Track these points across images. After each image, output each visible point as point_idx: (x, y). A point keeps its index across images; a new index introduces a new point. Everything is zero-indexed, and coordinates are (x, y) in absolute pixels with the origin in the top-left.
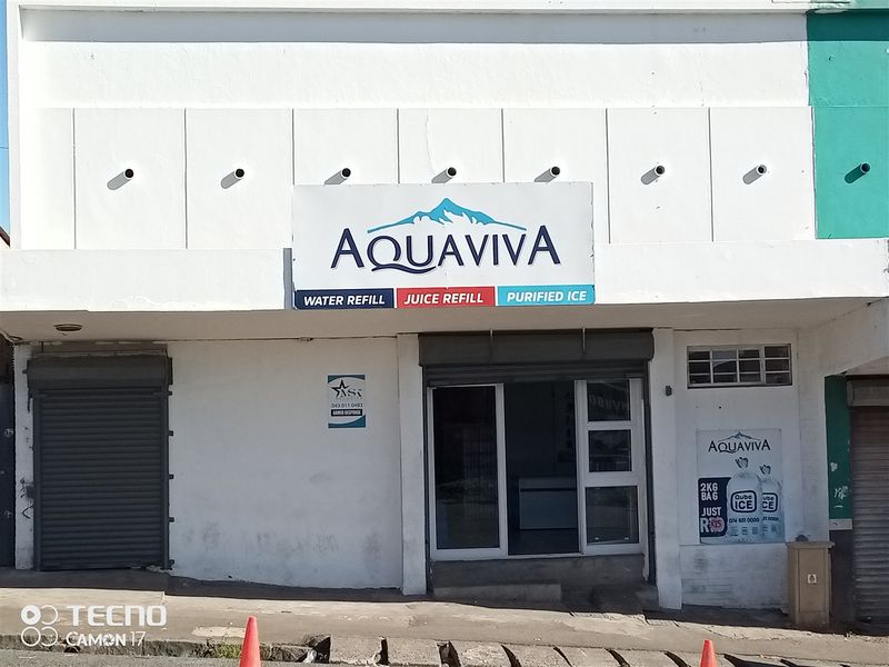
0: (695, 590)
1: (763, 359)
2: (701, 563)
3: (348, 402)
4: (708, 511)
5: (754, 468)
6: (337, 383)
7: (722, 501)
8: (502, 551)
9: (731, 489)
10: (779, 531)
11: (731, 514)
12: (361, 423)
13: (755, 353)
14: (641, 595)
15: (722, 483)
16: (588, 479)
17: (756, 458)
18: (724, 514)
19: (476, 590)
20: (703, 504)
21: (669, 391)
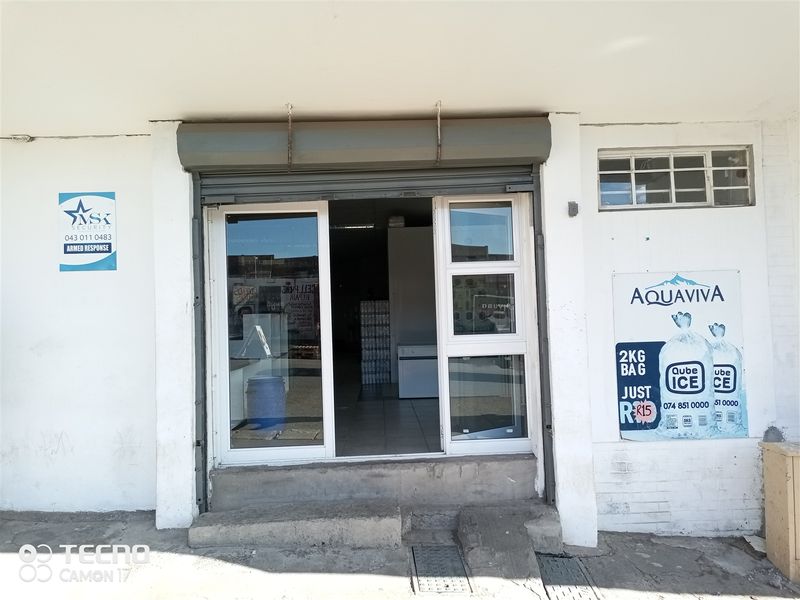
0: (613, 509)
1: (709, 169)
2: (623, 469)
3: (89, 233)
4: (631, 391)
5: (699, 327)
6: (72, 204)
7: (652, 377)
8: (326, 451)
9: (665, 359)
10: (739, 421)
11: (666, 396)
12: (110, 264)
13: (698, 161)
14: (532, 528)
15: (653, 349)
16: (451, 344)
17: (704, 313)
18: (655, 397)
19: (258, 530)
20: (623, 382)
21: (573, 210)
